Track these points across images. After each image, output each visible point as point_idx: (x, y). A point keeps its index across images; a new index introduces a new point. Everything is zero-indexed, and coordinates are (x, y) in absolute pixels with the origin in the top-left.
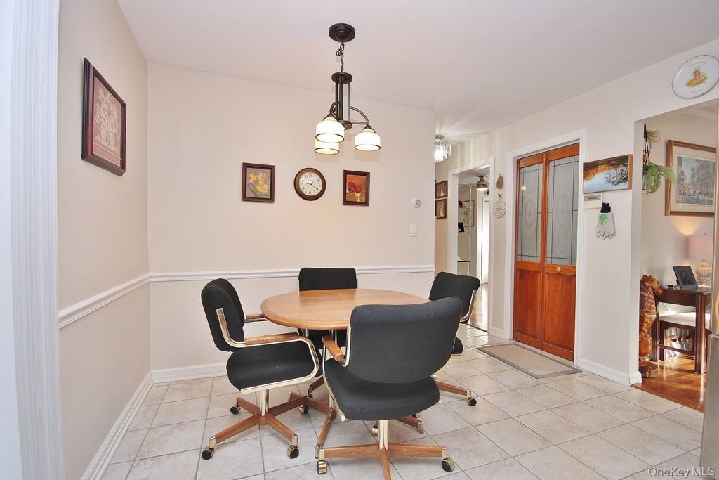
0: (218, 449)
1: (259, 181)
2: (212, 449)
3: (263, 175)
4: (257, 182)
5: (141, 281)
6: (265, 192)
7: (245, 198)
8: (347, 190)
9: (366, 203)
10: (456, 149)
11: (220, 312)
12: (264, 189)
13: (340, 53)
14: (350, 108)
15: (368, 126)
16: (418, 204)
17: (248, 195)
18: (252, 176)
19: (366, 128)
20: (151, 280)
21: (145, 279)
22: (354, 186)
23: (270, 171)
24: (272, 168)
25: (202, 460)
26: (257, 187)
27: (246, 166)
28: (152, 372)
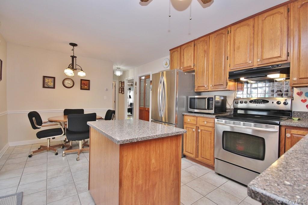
0: (34, 155)
1: (50, 82)
2: (32, 155)
3: (51, 80)
4: (48, 82)
5: (5, 113)
6: (52, 85)
7: (44, 87)
8: (82, 85)
9: (89, 89)
10: (124, 72)
11: (34, 118)
12: (51, 84)
13: (73, 50)
14: (76, 65)
15: (82, 70)
16: (107, 90)
17: (45, 86)
18: (47, 80)
19: (81, 70)
20: (8, 113)
21: (6, 113)
22: (84, 84)
23: (53, 79)
24: (54, 78)
25: (28, 157)
26: (49, 83)
27: (44, 77)
28: (9, 143)
